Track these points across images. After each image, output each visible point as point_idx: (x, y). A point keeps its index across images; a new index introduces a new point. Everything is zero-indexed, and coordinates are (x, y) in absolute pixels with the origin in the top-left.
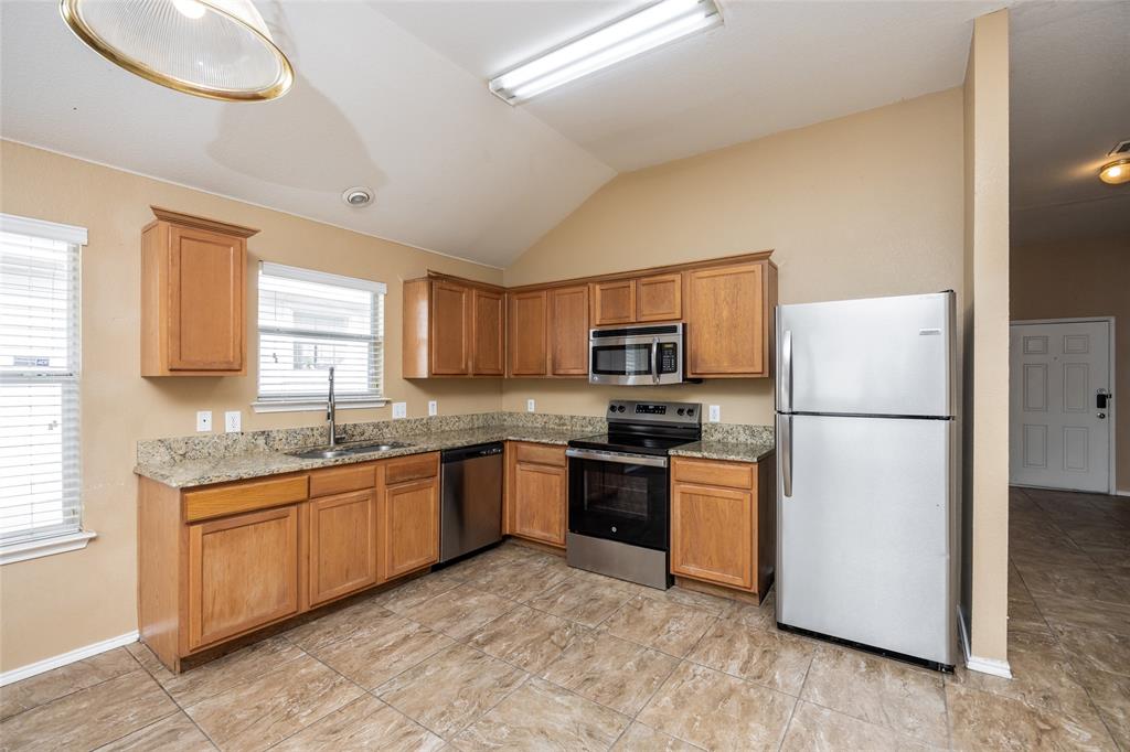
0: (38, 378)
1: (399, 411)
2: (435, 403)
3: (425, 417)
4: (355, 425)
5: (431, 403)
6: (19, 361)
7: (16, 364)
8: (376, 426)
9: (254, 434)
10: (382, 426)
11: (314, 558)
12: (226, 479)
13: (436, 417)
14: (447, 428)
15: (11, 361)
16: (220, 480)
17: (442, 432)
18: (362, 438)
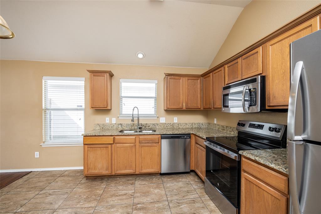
0: (80, 110)
1: (163, 120)
2: (176, 118)
3: (172, 123)
4: (146, 124)
5: (175, 118)
6: (78, 106)
7: (77, 107)
8: (154, 124)
9: (118, 124)
10: (156, 124)
11: (116, 161)
12: (92, 135)
13: (176, 123)
14: (181, 127)
15: (77, 106)
16: (91, 135)
17: (179, 128)
18: (149, 128)
